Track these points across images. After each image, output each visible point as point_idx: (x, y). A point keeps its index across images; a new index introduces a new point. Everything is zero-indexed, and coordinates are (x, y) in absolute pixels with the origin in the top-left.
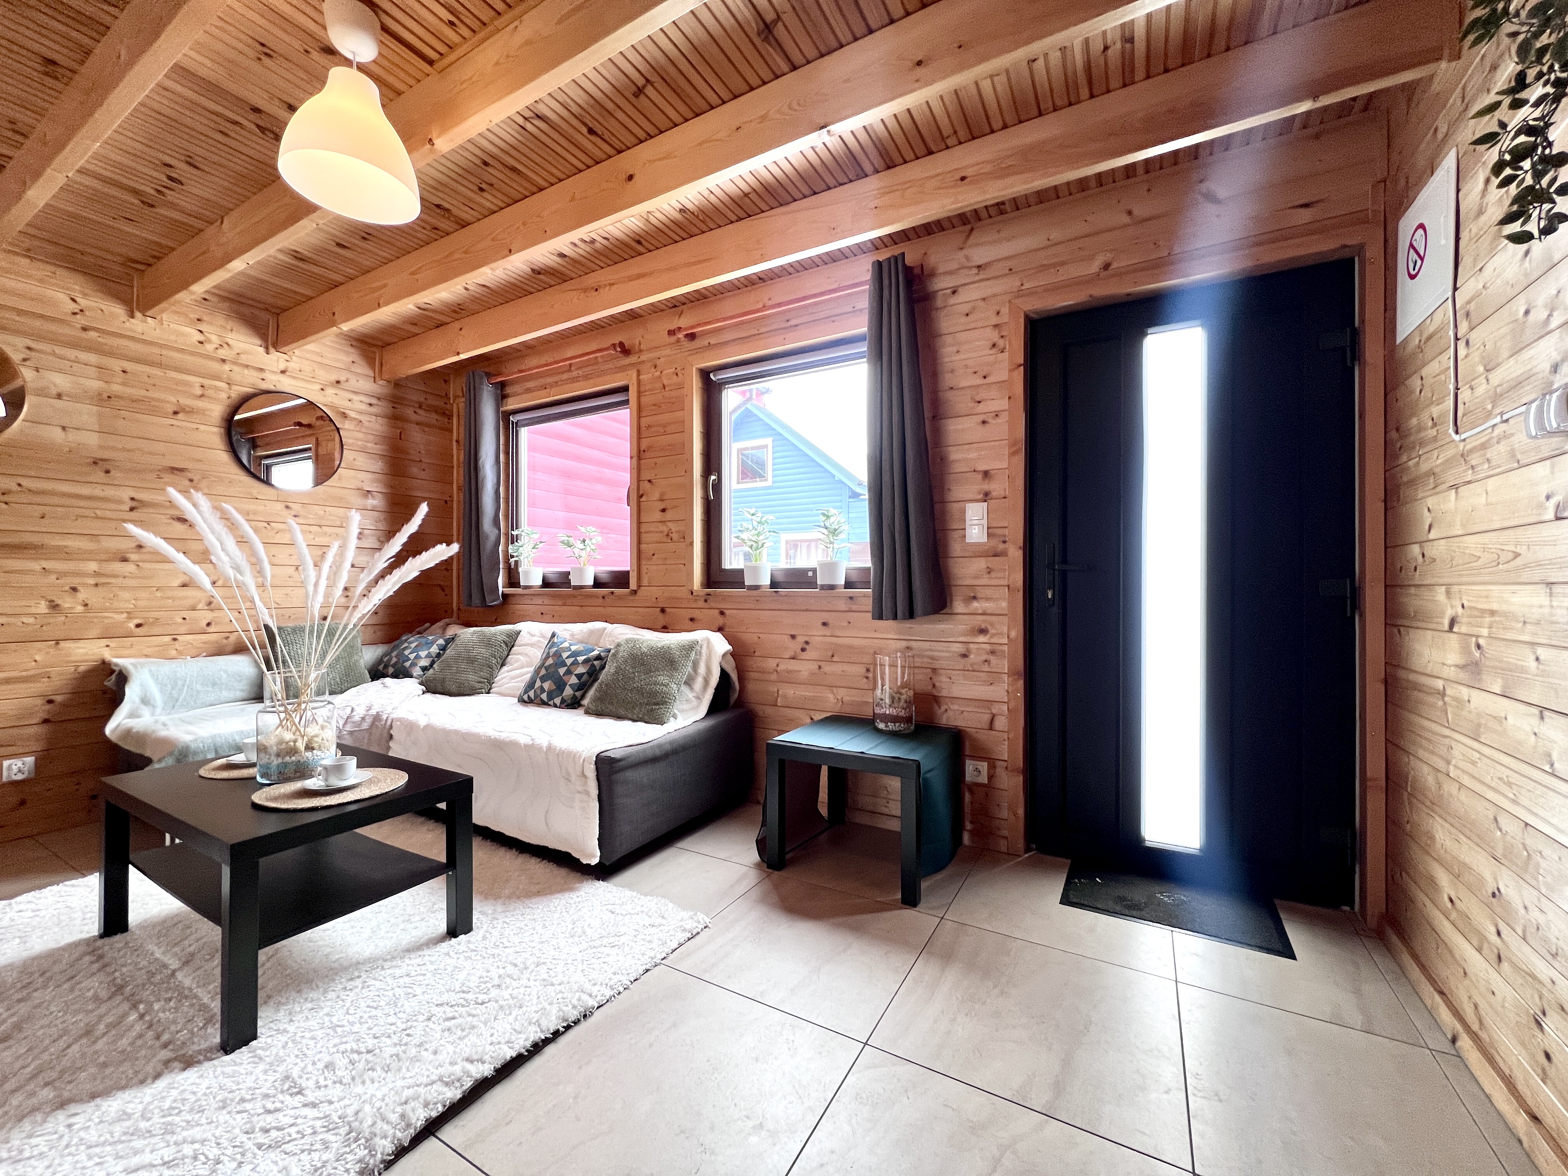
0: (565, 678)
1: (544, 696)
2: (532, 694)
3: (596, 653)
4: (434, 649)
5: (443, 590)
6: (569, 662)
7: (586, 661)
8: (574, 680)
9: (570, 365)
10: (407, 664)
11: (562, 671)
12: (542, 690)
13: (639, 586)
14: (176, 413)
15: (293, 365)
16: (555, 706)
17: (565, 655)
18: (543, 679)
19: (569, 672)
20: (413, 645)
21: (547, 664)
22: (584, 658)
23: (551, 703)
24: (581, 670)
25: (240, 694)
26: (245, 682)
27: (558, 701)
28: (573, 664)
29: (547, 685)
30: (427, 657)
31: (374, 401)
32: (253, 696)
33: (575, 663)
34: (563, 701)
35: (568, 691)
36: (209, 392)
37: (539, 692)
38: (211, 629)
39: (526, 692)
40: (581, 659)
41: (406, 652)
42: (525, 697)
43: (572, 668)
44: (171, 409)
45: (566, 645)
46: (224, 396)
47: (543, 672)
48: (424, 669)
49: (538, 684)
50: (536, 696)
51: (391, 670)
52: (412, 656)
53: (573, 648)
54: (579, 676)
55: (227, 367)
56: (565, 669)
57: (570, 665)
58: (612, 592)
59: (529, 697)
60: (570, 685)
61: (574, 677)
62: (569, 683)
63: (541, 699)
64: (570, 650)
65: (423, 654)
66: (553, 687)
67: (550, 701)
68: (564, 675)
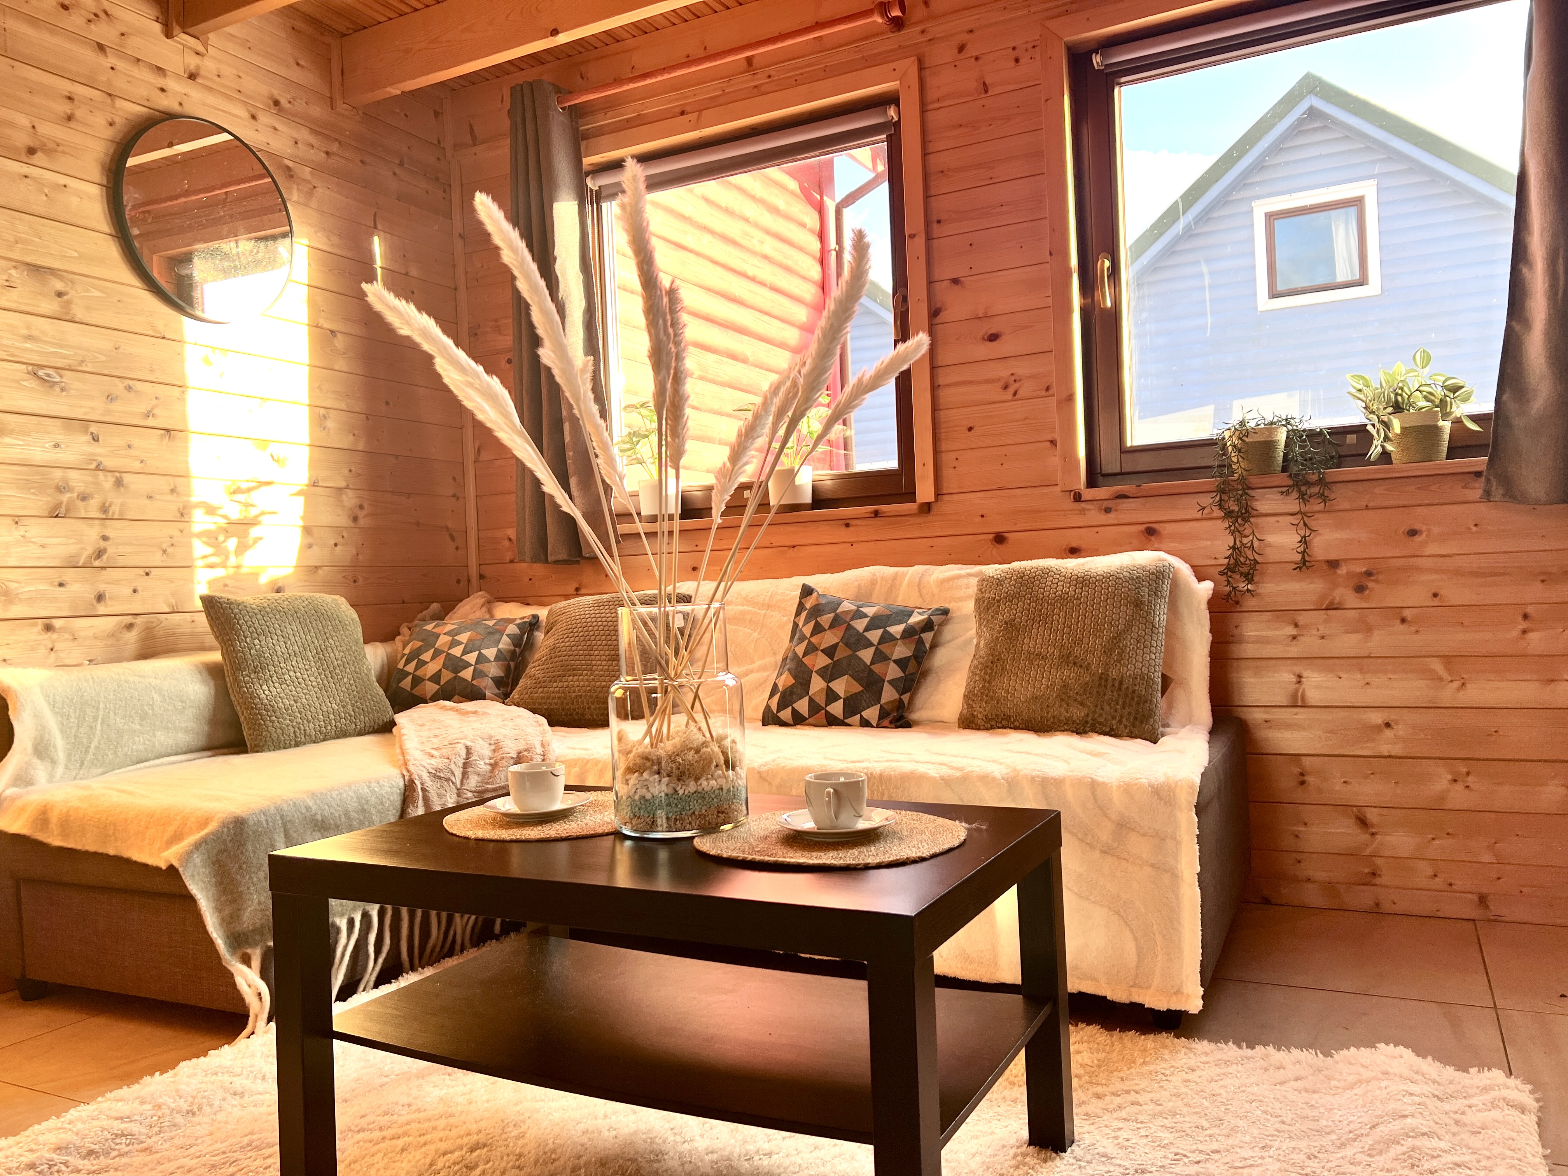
0: (877, 668)
1: (836, 709)
2: (802, 706)
3: (919, 616)
6: (874, 636)
7: (906, 635)
8: (893, 672)
9: (749, 60)
10: (466, 674)
11: (866, 655)
12: (832, 697)
14: (31, 151)
15: (208, 66)
16: (865, 724)
17: (860, 625)
18: (829, 674)
19: (880, 657)
21: (821, 645)
22: (900, 628)
23: (855, 719)
24: (901, 651)
25: (184, 739)
26: (190, 713)
27: (871, 713)
28: (882, 640)
29: (840, 686)
31: (332, 147)
32: (202, 741)
33: (887, 638)
34: (883, 715)
35: (889, 694)
36: (81, 112)
37: (820, 700)
38: (104, 608)
39: (783, 702)
40: (897, 630)
41: (455, 651)
42: (782, 713)
43: (884, 649)
46: (104, 120)
47: (819, 661)
49: (817, 684)
50: (814, 708)
52: (470, 658)
53: (870, 611)
54: (901, 663)
55: (106, 61)
56: (872, 650)
57: (879, 643)
58: (876, 514)
59: (795, 713)
60: (891, 682)
61: (892, 665)
62: (888, 678)
63: (828, 714)
64: (865, 616)
65: (490, 653)
66: (857, 688)
67: (854, 714)
68: (872, 663)
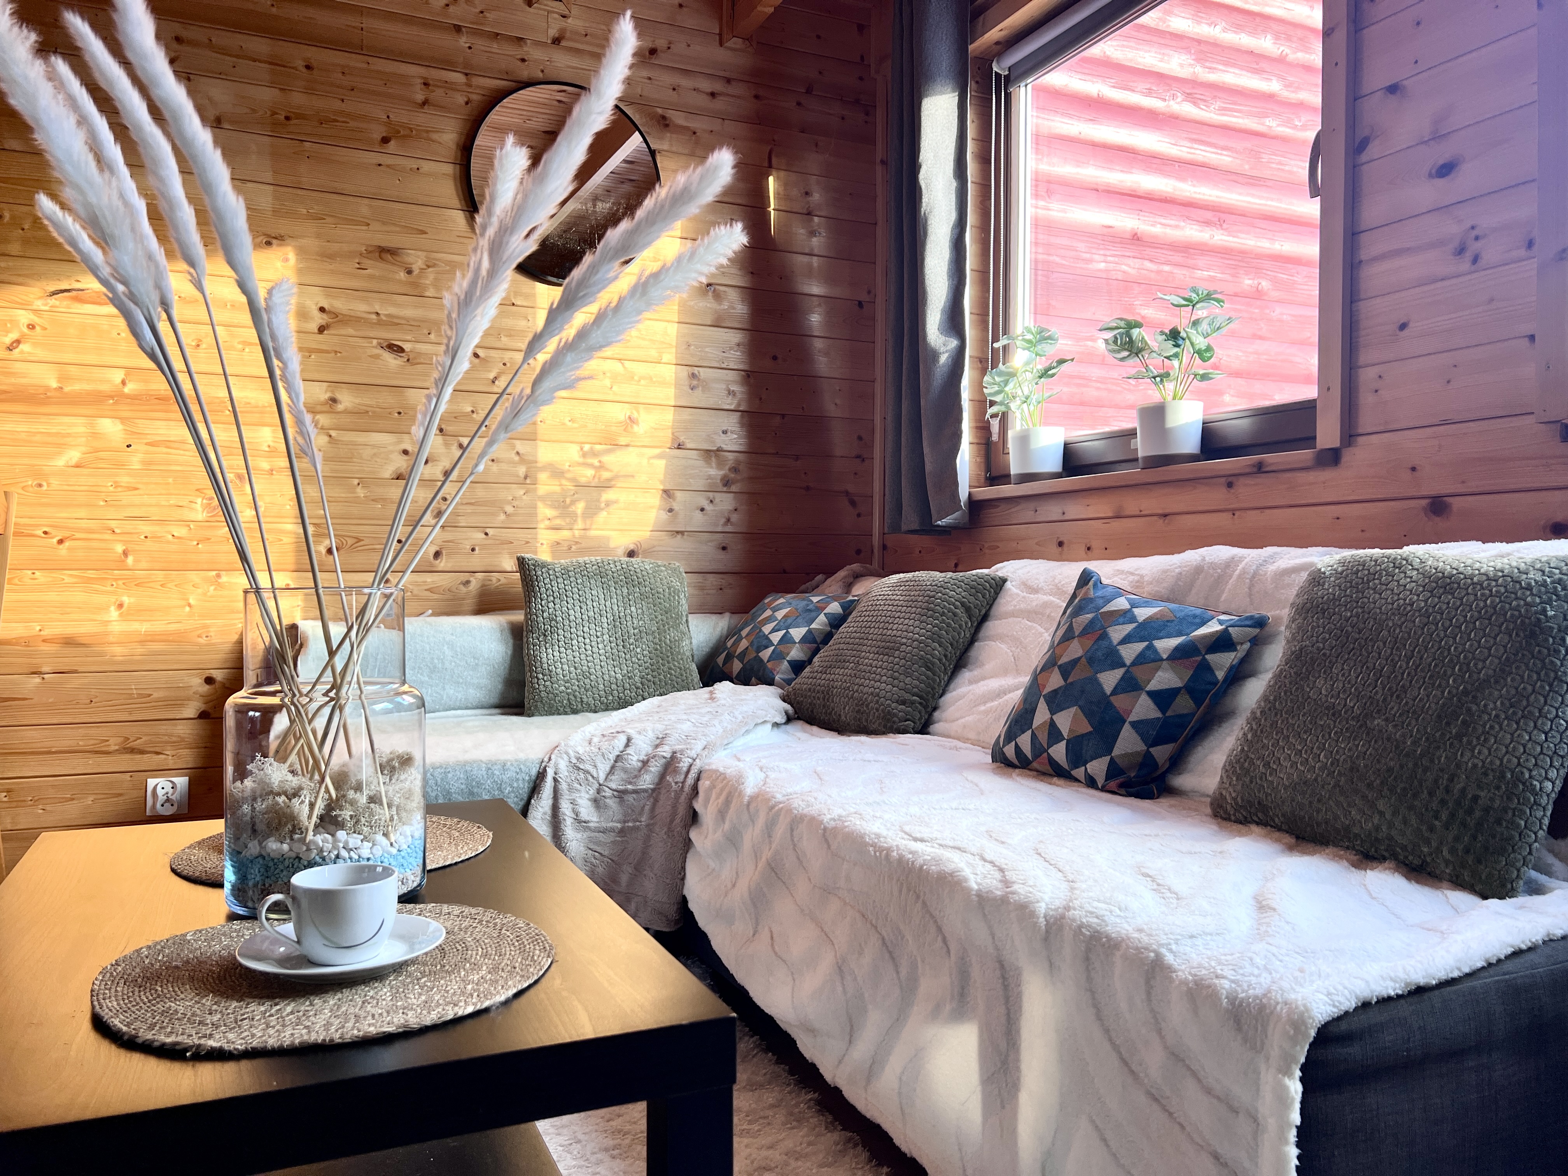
0: (1119, 702)
1: (1059, 752)
2: (1025, 741)
3: (1213, 627)
4: (820, 623)
5: (853, 503)
6: (1129, 652)
7: (1180, 654)
8: (1145, 709)
10: (766, 654)
11: (1109, 679)
12: (1054, 734)
13: (1349, 435)
14: (385, 140)
15: (572, 26)
16: (1091, 783)
17: (1117, 633)
18: (1056, 702)
19: (1130, 684)
20: (780, 615)
21: (1064, 660)
22: (1175, 642)
23: (1079, 773)
24: (1167, 679)
25: (475, 694)
27: (1098, 767)
28: (1141, 659)
29: (1065, 721)
30: (804, 640)
31: (718, 87)
32: (494, 700)
33: (1148, 658)
34: (1113, 771)
35: (1129, 743)
36: (438, 95)
37: (1043, 738)
38: (442, 564)
39: (1011, 734)
40: (1166, 645)
41: (767, 629)
42: (1009, 751)
43: (1139, 673)
44: (378, 132)
45: (1121, 603)
46: (461, 99)
47: (1055, 681)
48: (798, 667)
49: (1042, 714)
50: (1039, 750)
51: (737, 666)
52: (776, 638)
53: (1143, 613)
54: (1162, 698)
55: (463, 41)
56: (1119, 673)
57: (1134, 664)
58: (1259, 468)
59: (1018, 750)
60: (1135, 725)
61: (1144, 700)
62: (1133, 717)
63: (1050, 759)
64: (1133, 619)
65: (797, 633)
66: (1086, 727)
67: (1077, 767)
68: (1115, 692)
